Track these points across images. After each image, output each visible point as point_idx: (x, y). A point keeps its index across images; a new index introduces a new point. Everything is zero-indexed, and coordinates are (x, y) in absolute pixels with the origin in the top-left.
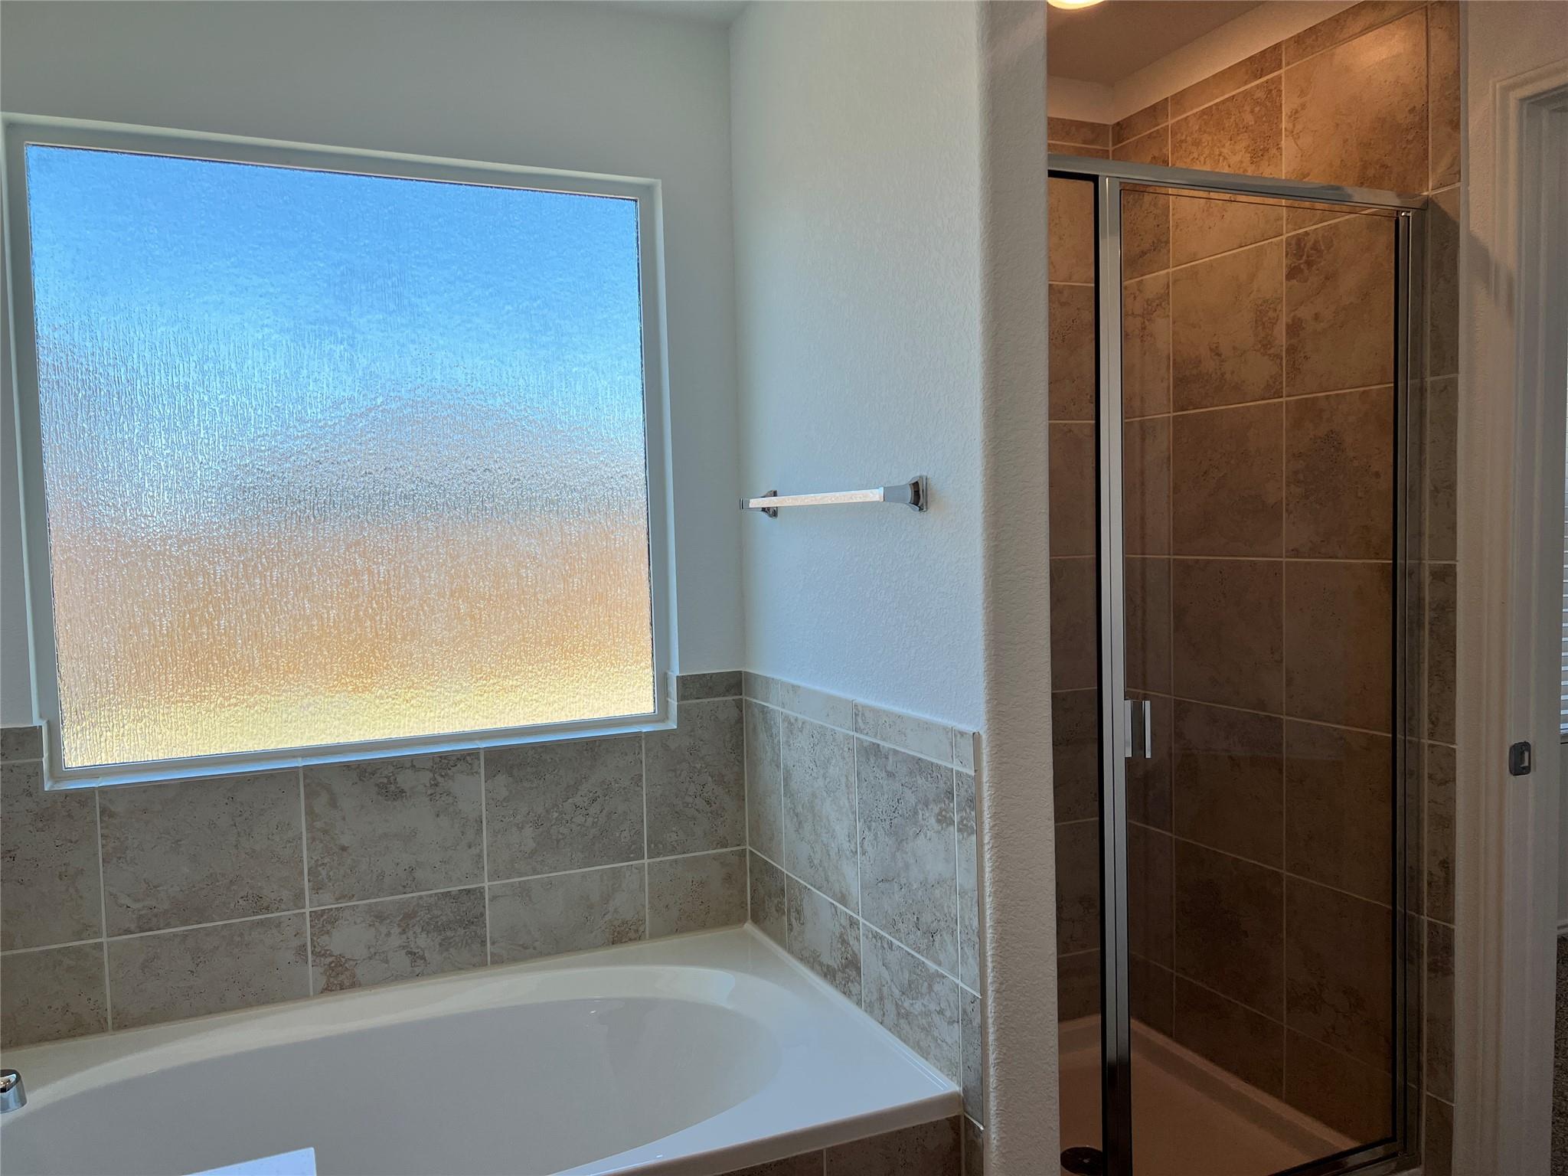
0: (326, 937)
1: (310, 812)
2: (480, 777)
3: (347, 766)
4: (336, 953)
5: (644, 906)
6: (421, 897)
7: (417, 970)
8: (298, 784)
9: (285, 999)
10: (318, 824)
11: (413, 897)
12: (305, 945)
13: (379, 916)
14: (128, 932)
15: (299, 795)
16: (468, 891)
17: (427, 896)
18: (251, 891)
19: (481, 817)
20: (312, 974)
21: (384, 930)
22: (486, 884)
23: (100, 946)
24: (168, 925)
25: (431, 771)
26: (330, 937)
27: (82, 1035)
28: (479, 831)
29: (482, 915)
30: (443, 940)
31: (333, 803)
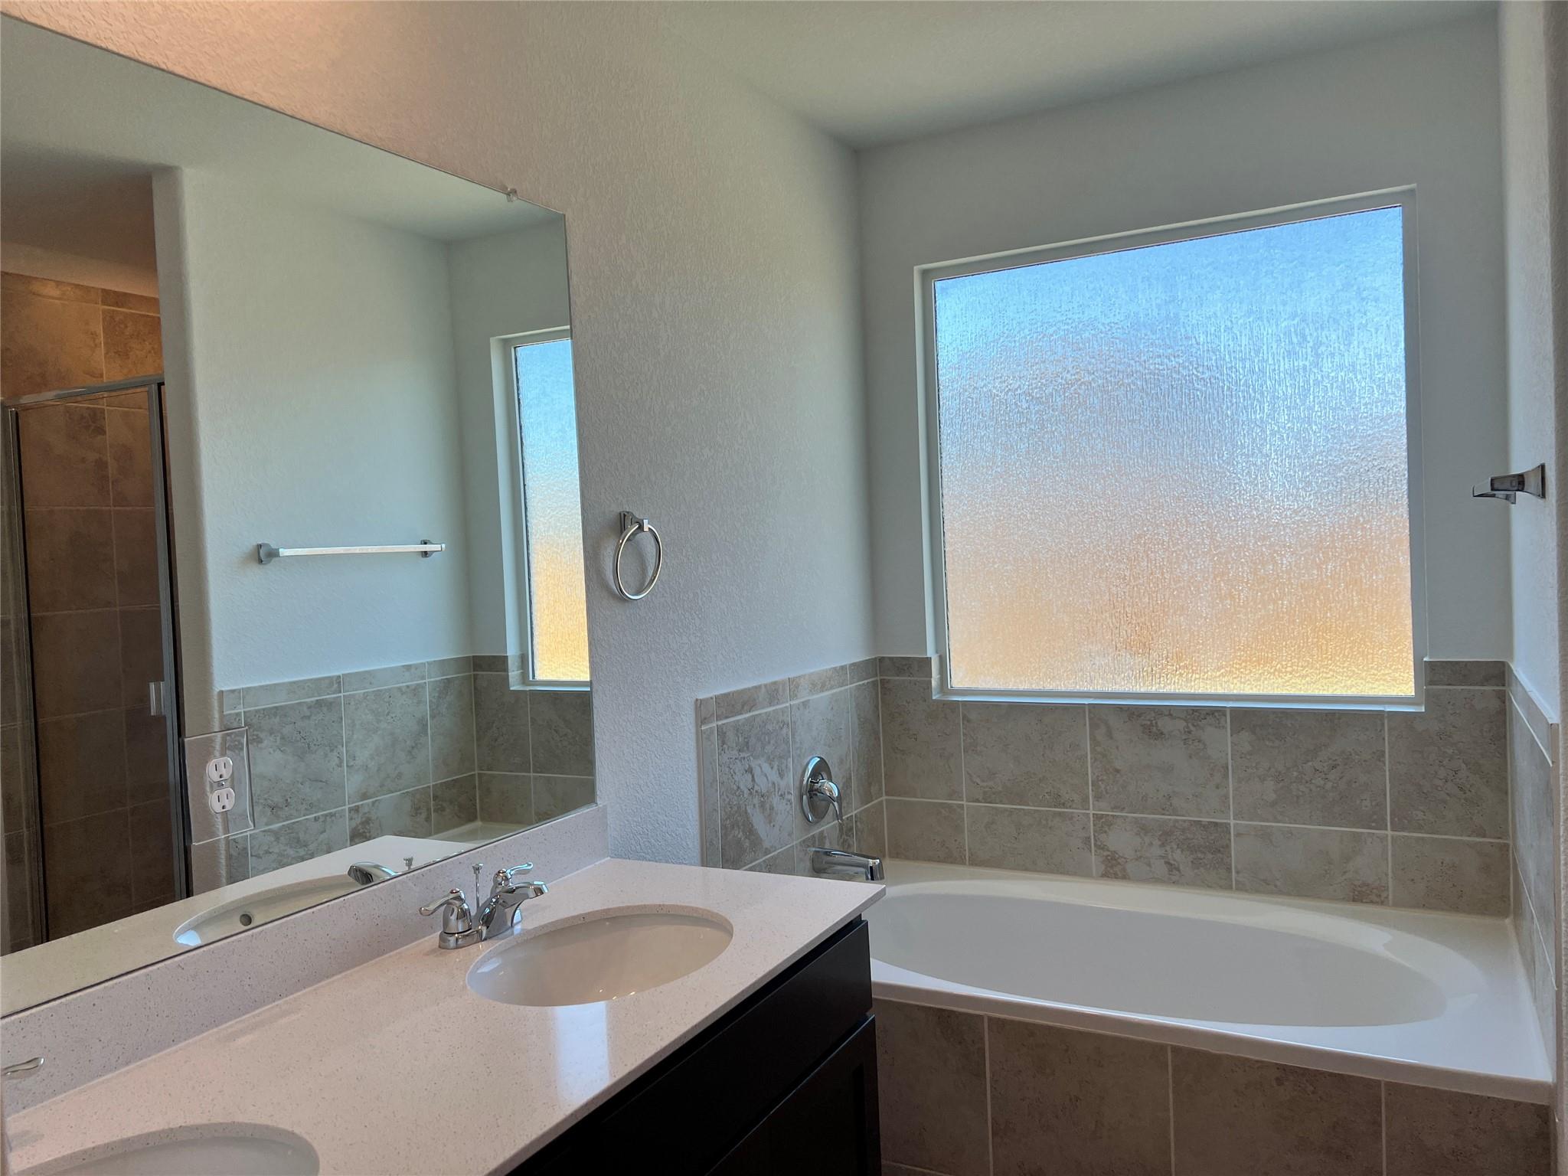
0: (1104, 835)
1: (1093, 739)
2: (1226, 731)
3: (1120, 708)
4: (1112, 849)
5: (1387, 875)
6: (1177, 821)
7: (1174, 878)
8: (1085, 717)
9: (1075, 874)
10: (1099, 749)
11: (1170, 820)
12: (1089, 838)
13: (1143, 829)
14: (977, 801)
15: (1085, 725)
16: (1216, 824)
17: (1182, 820)
18: (1052, 790)
19: (1227, 764)
20: (1094, 860)
21: (1147, 840)
22: (1232, 822)
23: (962, 806)
24: (1001, 802)
25: (1185, 720)
26: (1107, 835)
27: (951, 863)
28: (1226, 776)
29: (1228, 846)
30: (1194, 859)
31: (1109, 734)
